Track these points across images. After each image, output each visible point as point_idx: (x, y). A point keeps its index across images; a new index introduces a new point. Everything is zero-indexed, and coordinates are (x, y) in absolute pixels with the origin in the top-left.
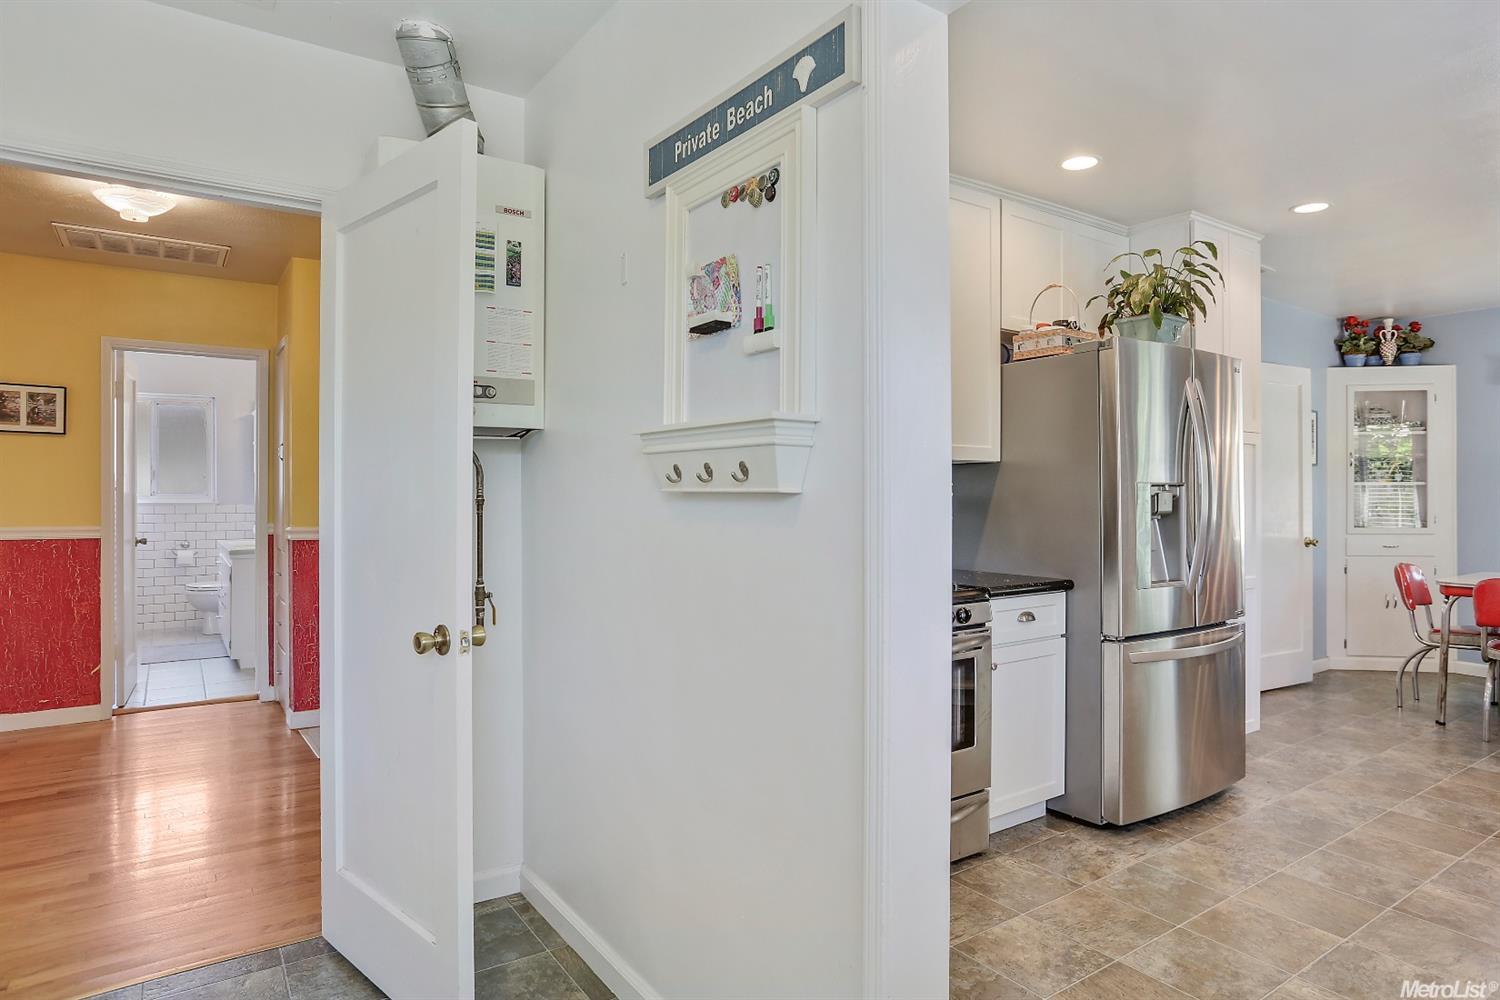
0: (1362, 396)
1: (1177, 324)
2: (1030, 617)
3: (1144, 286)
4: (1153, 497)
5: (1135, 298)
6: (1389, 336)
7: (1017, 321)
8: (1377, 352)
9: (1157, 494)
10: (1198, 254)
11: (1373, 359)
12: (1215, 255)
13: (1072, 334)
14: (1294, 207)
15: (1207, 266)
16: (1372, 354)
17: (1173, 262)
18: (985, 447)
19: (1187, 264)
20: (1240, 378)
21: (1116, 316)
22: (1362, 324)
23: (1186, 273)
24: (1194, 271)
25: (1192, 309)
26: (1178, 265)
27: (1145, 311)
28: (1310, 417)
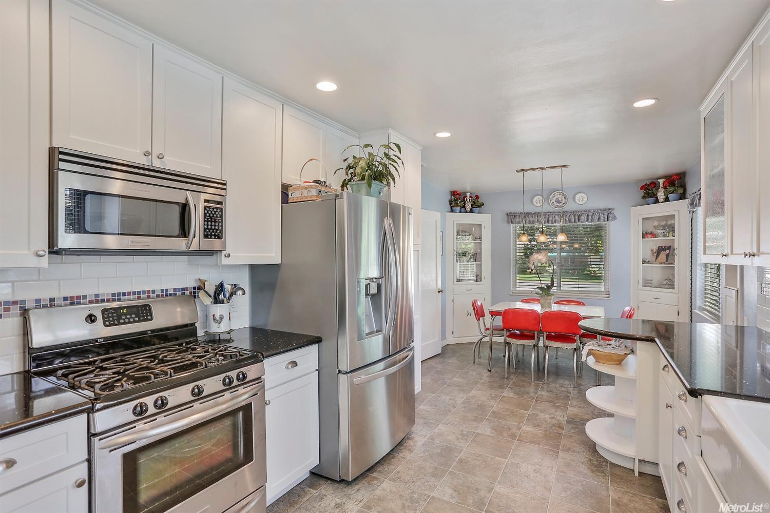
0: (459, 225)
1: (382, 187)
2: (295, 364)
3: (362, 164)
4: (366, 286)
5: (358, 170)
6: (468, 201)
7: (292, 178)
8: (464, 207)
9: (369, 284)
10: (391, 148)
11: (463, 210)
12: (400, 151)
13: (323, 189)
14: (436, 133)
15: (396, 156)
16: (463, 208)
17: (379, 153)
18: (271, 255)
19: (386, 155)
20: (411, 217)
21: (350, 180)
22: (459, 194)
23: (385, 159)
24: (389, 158)
25: (389, 180)
26: (381, 154)
27: (363, 179)
28: (440, 234)
